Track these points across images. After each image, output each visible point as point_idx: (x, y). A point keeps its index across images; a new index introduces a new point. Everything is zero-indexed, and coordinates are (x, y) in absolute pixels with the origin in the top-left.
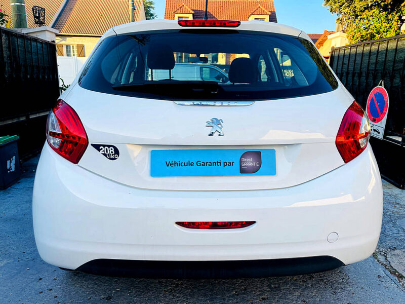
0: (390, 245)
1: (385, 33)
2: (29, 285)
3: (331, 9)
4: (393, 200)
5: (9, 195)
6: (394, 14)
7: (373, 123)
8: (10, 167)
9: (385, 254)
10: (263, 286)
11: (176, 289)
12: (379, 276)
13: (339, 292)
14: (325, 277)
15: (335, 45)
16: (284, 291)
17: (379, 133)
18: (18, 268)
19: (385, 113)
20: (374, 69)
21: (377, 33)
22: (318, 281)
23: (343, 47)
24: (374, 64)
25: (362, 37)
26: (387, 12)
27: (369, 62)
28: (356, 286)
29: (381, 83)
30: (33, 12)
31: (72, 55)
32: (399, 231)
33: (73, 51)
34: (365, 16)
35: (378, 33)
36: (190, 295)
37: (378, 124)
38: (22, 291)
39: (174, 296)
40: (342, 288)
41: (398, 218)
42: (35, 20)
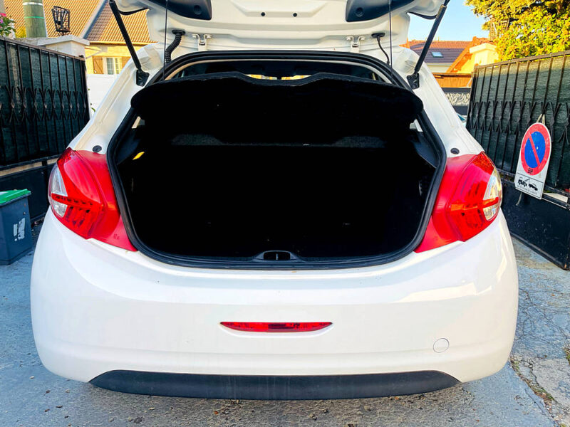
0: (539, 352)
1: (550, 47)
2: (33, 400)
3: (476, 11)
4: (551, 287)
5: (16, 272)
6: (565, 17)
7: (528, 175)
8: (18, 234)
9: (530, 364)
10: (353, 408)
11: (230, 409)
12: (517, 397)
13: (458, 419)
14: (441, 397)
15: (481, 62)
16: (382, 416)
17: (536, 189)
18: (19, 376)
19: (546, 162)
20: (532, 98)
21: (539, 46)
22: (430, 402)
23: (490, 65)
24: (533, 91)
25: (517, 51)
26: (554, 15)
27: (525, 87)
28: (484, 411)
29: (542, 118)
30: (54, 15)
31: (115, 71)
32: (554, 332)
33: (117, 65)
34: (522, 21)
35: (541, 45)
36: (250, 419)
37: (536, 177)
38: (22, 408)
39: (227, 419)
40: (462, 413)
41: (556, 312)
42: (56, 26)
